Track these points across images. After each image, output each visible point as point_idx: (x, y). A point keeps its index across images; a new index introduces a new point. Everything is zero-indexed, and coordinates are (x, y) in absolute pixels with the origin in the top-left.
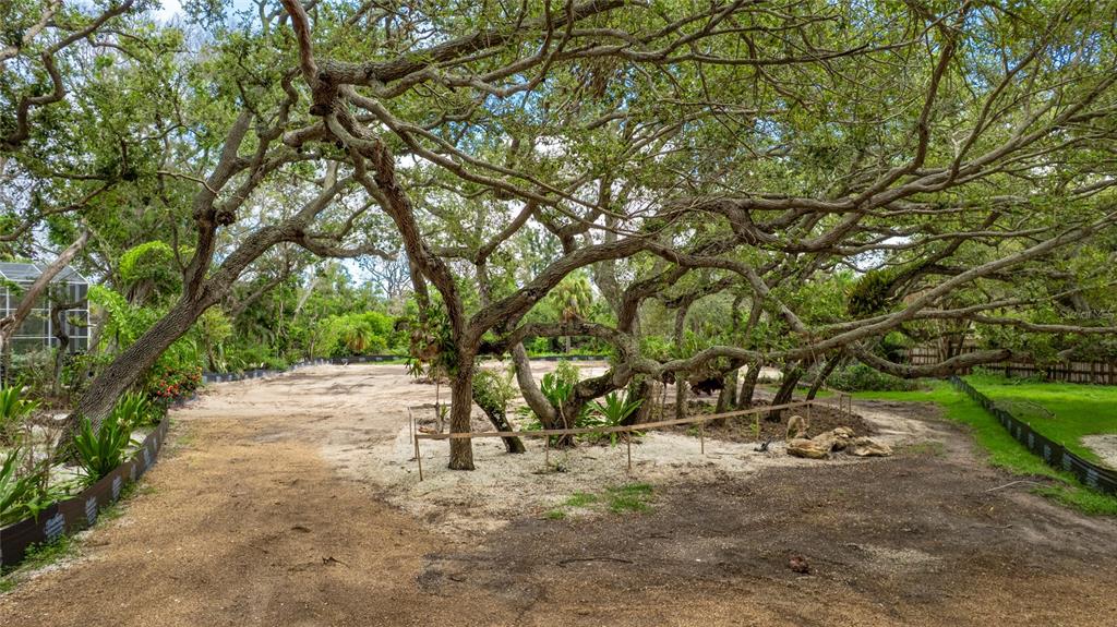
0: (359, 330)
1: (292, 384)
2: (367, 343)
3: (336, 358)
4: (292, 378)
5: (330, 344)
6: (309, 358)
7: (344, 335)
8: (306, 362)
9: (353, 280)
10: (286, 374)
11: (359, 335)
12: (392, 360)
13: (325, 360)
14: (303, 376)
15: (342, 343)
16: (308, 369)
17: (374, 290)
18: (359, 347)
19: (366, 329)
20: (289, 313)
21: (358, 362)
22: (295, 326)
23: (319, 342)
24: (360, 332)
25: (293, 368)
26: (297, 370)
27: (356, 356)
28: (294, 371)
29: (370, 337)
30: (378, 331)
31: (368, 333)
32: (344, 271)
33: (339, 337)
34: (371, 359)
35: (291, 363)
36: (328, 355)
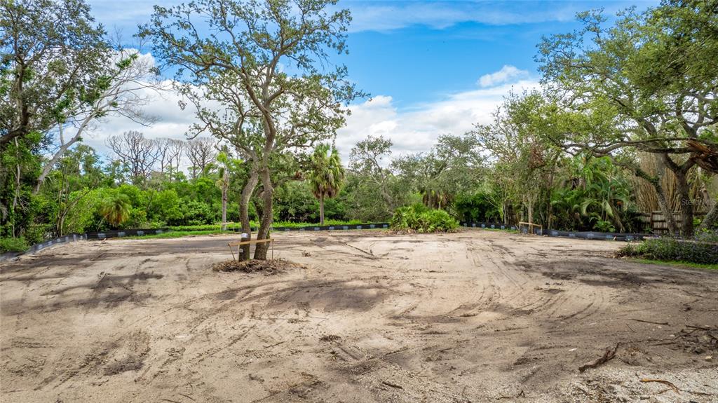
0: (118, 202)
1: (32, 279)
2: (125, 216)
3: (91, 233)
4: (35, 263)
5: (84, 219)
6: (58, 234)
7: (100, 208)
8: (54, 239)
9: (101, 160)
10: (26, 257)
11: (118, 208)
12: (155, 234)
13: (79, 235)
14: (50, 261)
15: (98, 217)
16: (56, 248)
17: (121, 169)
18: (117, 221)
19: (125, 201)
20: (30, 181)
21: (116, 236)
22: (39, 197)
23: (70, 215)
24: (118, 205)
25: (36, 248)
26: (42, 250)
27: (113, 230)
28: (38, 252)
29: (128, 210)
30: (136, 205)
31: (127, 205)
32: (91, 152)
33: (95, 210)
34: (132, 233)
35: (33, 242)
36: (81, 230)
